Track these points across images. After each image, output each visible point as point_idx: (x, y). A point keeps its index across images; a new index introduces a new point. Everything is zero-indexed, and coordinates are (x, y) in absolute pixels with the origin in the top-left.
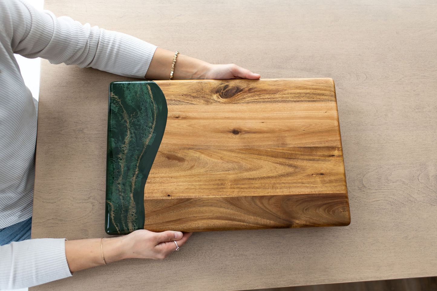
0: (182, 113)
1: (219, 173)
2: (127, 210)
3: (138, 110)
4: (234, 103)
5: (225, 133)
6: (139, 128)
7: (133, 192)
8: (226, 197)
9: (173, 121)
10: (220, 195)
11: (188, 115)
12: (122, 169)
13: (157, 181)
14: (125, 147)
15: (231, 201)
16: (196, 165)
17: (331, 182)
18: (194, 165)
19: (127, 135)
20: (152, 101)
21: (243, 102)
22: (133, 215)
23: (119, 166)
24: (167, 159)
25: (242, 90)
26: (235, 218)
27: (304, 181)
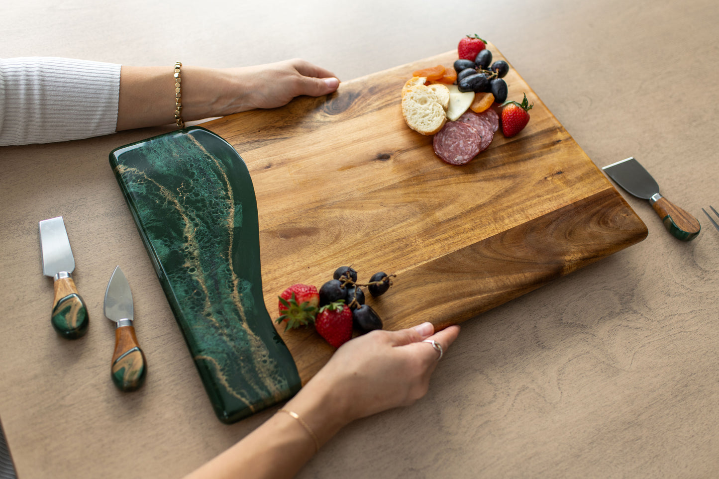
0: (272, 157)
1: (391, 229)
2: (249, 358)
3: (187, 178)
4: (355, 116)
5: (366, 164)
6: (205, 206)
7: (245, 318)
8: (427, 264)
9: (262, 175)
10: (415, 264)
11: (285, 158)
12: (204, 287)
13: (284, 284)
14: (191, 245)
15: (439, 267)
16: (343, 230)
17: (581, 179)
18: (340, 232)
19: (186, 225)
20: (206, 155)
21: (370, 110)
22: (265, 361)
23: (195, 284)
24: (283, 239)
25: (358, 95)
26: (461, 291)
27: (539, 192)
